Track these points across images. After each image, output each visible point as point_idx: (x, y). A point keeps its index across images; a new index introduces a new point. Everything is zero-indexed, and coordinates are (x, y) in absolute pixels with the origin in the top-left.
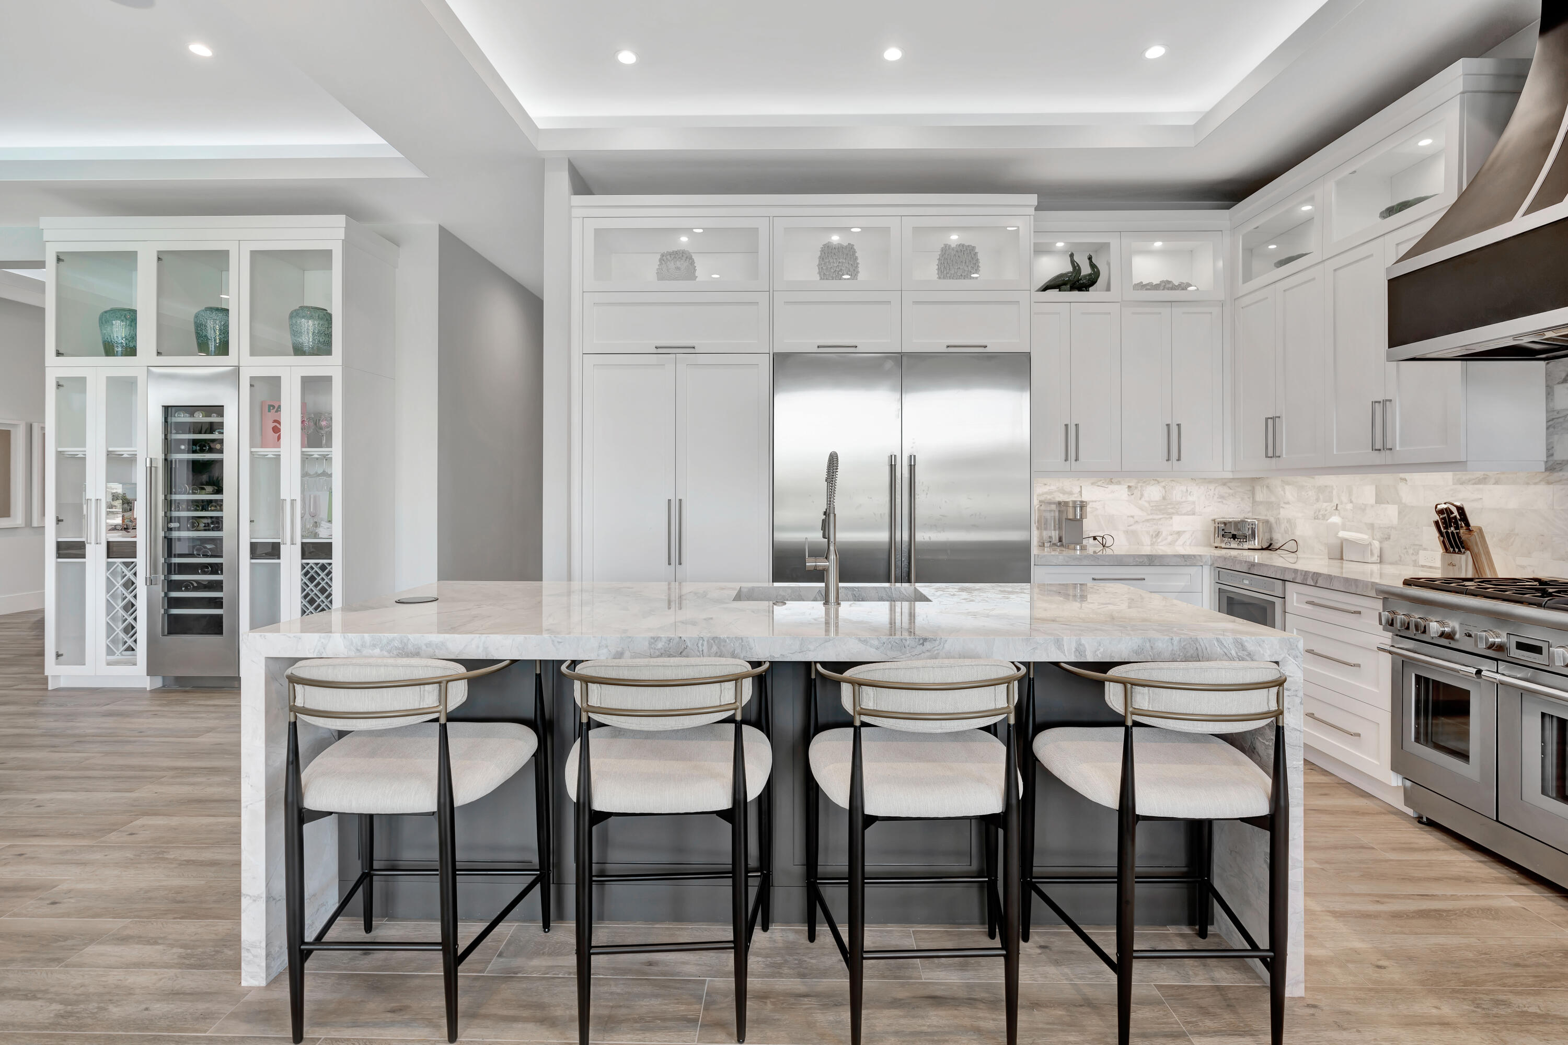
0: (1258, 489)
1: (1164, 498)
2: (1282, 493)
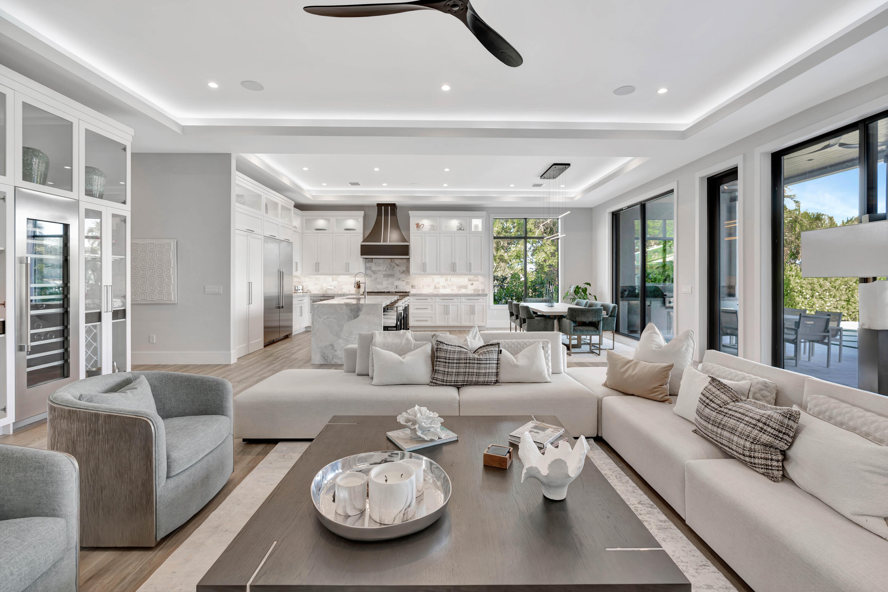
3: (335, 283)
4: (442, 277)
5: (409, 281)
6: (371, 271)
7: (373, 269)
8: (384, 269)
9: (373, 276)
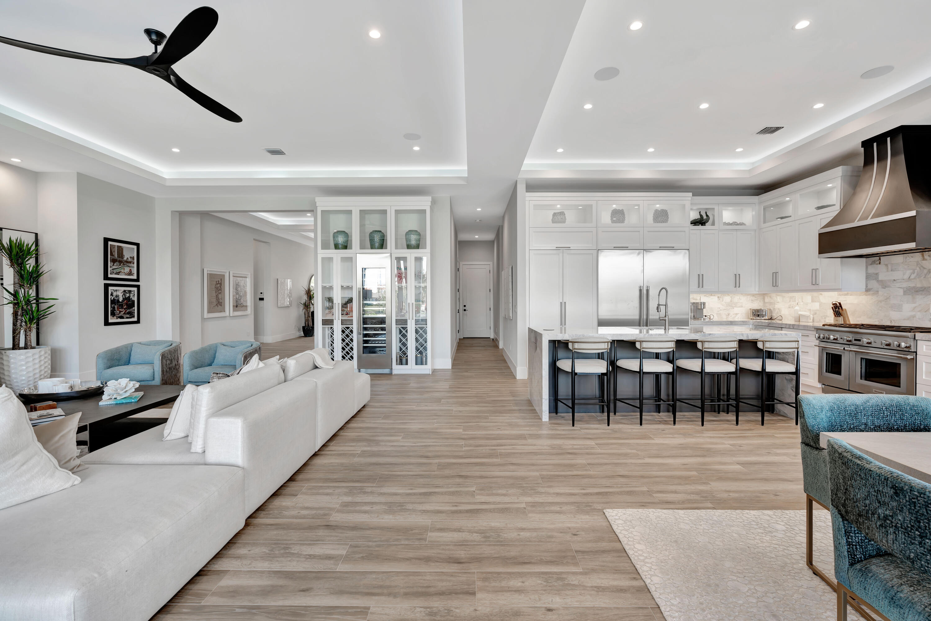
0: (766, 298)
1: (731, 301)
2: (776, 299)
3: (816, 306)
6: (878, 281)
7: (881, 277)
8: (906, 277)
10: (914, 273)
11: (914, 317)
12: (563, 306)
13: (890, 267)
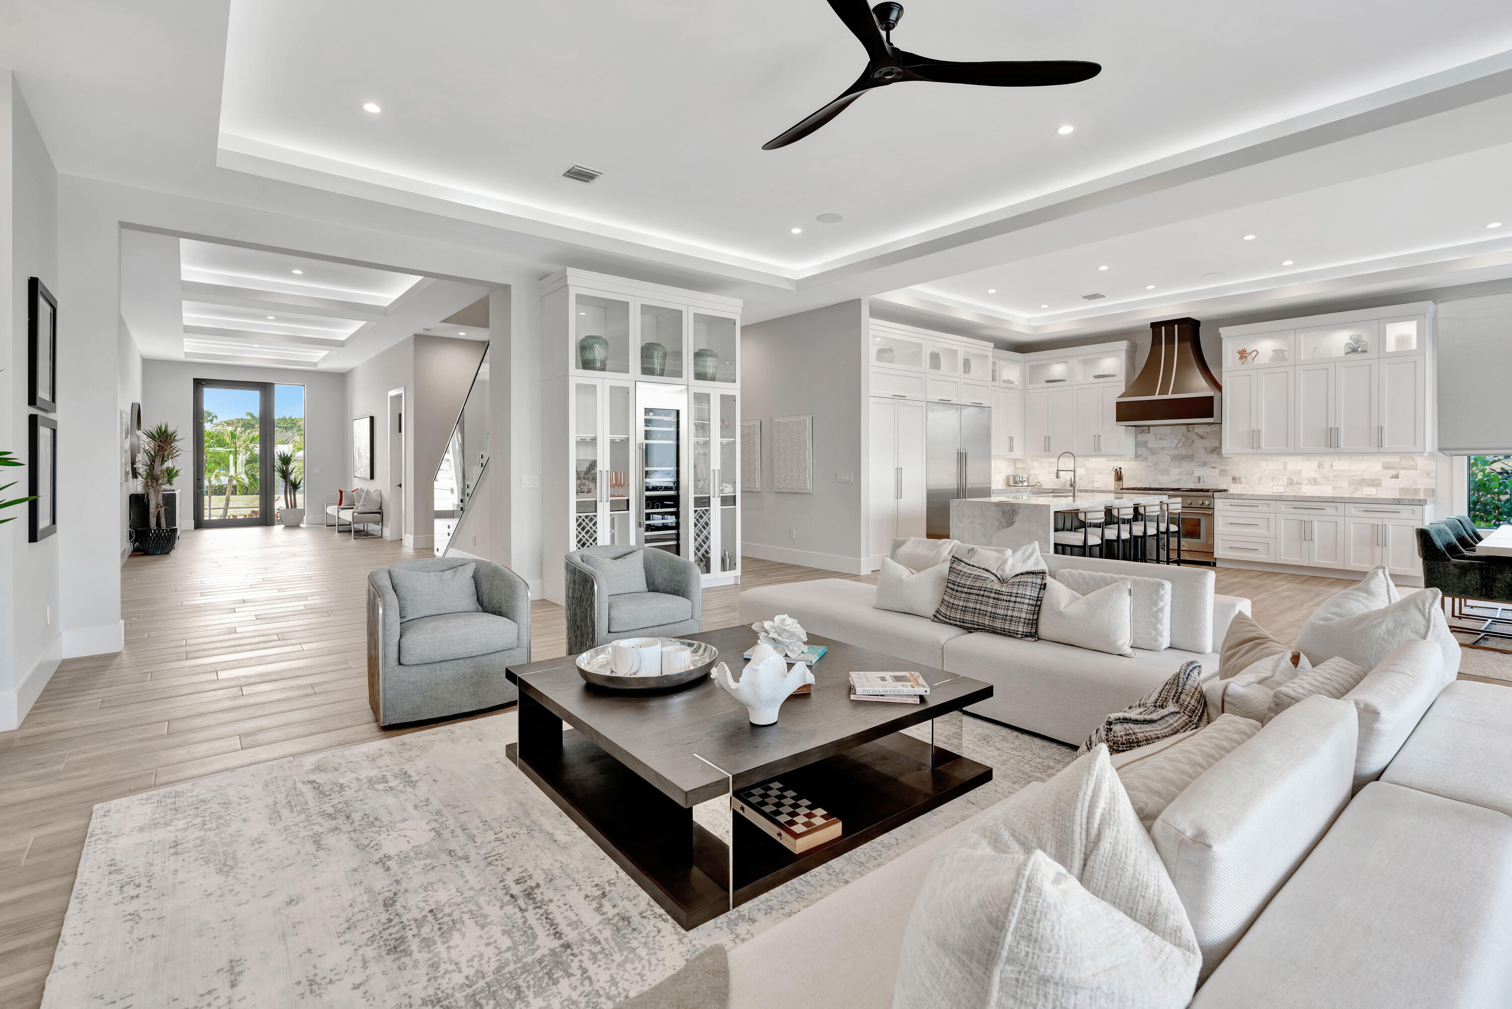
2: (1031, 465)
3: (1082, 471)
4: (1309, 460)
5: (1227, 468)
6: (1147, 448)
7: (1150, 445)
8: (1173, 445)
9: (1151, 458)
10: (1180, 442)
11: (1181, 479)
12: (899, 471)
13: (1158, 435)
